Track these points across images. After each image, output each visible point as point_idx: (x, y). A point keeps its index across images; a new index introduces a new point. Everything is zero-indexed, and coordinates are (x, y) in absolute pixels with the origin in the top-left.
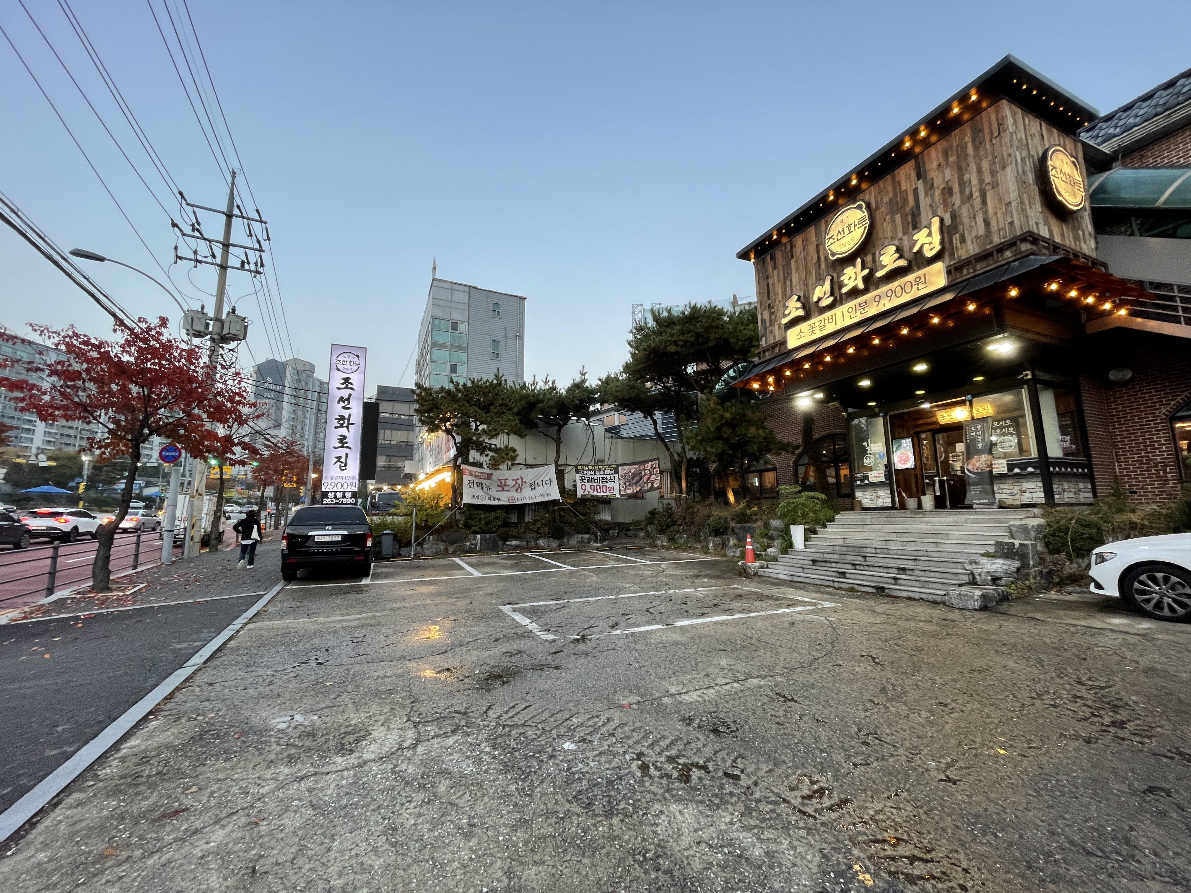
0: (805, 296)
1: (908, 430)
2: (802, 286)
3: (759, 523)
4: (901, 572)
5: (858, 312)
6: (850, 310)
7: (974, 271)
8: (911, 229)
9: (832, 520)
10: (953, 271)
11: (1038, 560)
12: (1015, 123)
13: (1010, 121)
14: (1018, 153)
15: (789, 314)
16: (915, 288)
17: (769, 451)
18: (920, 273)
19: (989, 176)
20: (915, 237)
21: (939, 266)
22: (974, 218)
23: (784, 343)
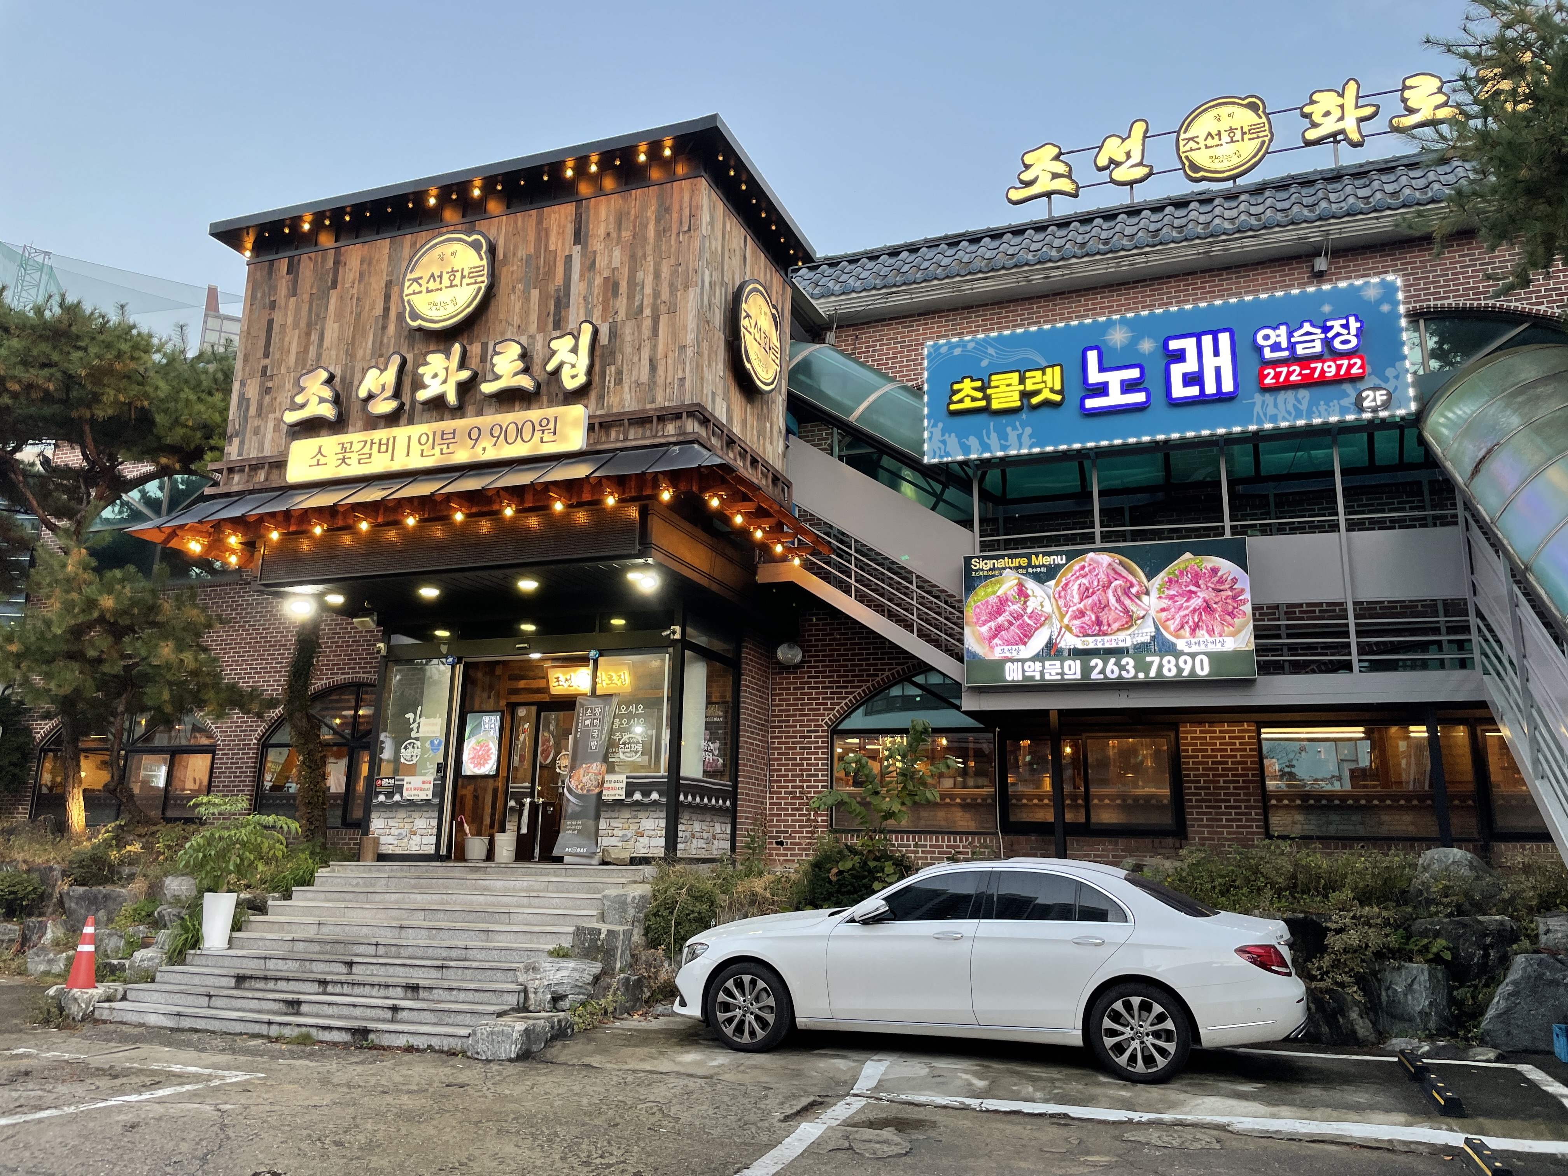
0: (343, 380)
1: (498, 697)
2: (343, 355)
3: (139, 886)
4: (409, 994)
5: (437, 449)
6: (424, 439)
7: (626, 439)
8: (551, 326)
9: (307, 881)
10: (597, 427)
11: (629, 959)
12: (712, 223)
13: (705, 218)
14: (707, 273)
15: (302, 406)
16: (538, 435)
17: (201, 704)
18: (551, 412)
19: (668, 290)
20: (554, 345)
21: (578, 412)
22: (639, 349)
23: (280, 465)
